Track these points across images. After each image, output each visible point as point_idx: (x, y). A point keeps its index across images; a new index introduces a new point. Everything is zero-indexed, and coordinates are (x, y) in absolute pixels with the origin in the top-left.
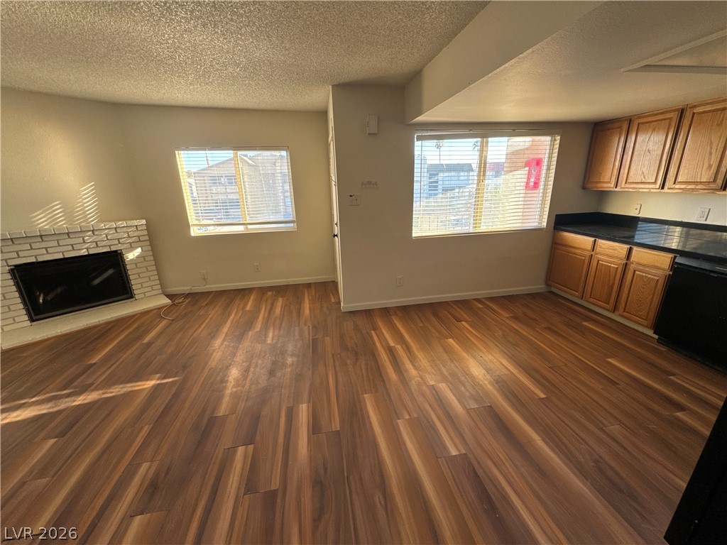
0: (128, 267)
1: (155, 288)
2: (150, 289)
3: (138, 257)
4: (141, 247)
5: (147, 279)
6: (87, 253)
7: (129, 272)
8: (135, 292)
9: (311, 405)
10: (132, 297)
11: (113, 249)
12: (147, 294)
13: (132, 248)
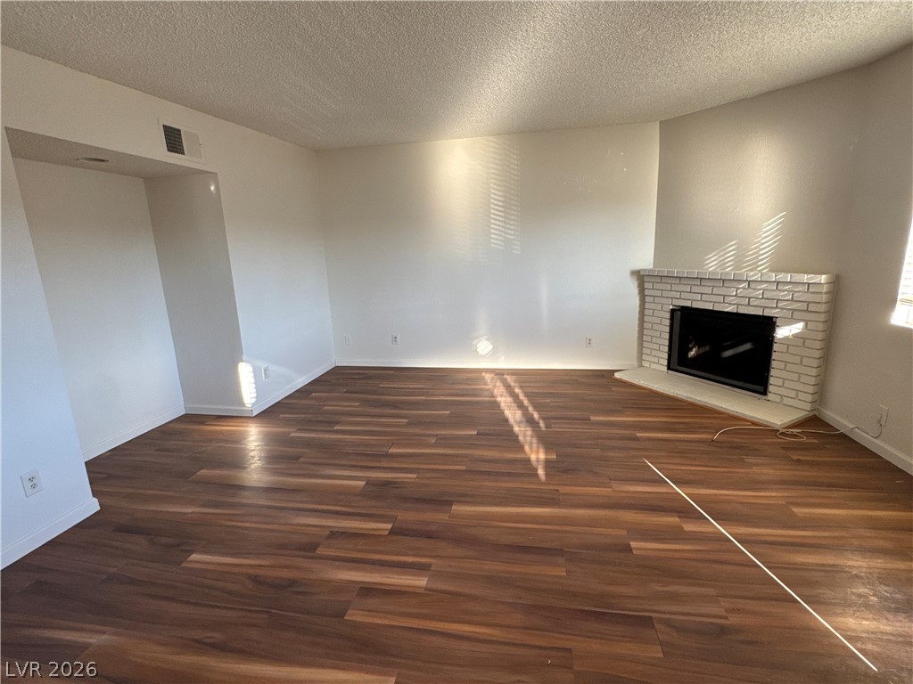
0: (775, 347)
1: (802, 396)
2: (793, 394)
3: (795, 336)
4: (807, 322)
5: (795, 377)
6: (735, 311)
7: (774, 356)
8: (771, 388)
9: (422, 591)
10: (764, 393)
11: (768, 313)
12: (786, 401)
13: (792, 320)
